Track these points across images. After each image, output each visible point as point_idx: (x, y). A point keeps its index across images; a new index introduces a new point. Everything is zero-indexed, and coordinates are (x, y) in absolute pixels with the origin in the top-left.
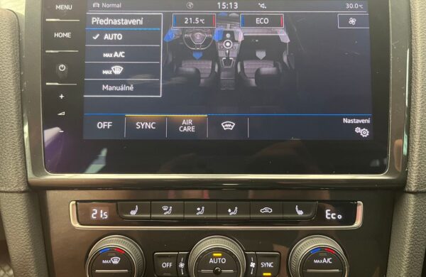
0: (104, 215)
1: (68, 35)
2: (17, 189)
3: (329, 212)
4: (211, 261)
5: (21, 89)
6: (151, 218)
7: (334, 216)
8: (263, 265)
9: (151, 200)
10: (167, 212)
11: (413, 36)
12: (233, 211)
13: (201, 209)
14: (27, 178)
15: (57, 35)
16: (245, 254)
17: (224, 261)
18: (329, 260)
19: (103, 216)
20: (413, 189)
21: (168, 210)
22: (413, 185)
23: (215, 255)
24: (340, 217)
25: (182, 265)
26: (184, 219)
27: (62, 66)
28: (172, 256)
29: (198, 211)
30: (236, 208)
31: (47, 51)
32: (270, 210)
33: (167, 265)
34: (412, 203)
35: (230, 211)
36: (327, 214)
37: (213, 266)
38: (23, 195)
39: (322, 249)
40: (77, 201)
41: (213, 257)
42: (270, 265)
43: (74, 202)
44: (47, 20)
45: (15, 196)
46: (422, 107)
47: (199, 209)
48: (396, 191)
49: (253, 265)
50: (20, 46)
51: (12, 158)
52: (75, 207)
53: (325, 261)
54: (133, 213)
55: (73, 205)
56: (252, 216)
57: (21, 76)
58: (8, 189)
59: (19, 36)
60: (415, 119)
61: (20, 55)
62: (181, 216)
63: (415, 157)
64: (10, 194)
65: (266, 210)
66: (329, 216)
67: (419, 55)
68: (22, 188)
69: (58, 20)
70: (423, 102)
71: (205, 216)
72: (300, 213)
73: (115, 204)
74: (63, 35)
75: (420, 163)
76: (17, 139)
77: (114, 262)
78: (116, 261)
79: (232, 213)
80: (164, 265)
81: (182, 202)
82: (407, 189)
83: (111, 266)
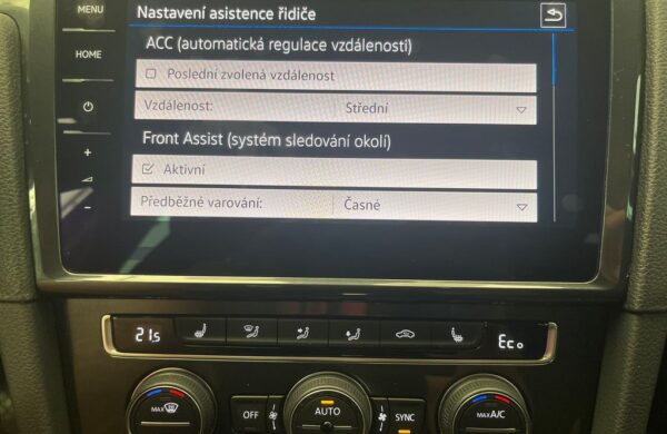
0: (155, 336)
1: (97, 54)
2: (20, 297)
3: (503, 338)
4: (318, 411)
5: (24, 140)
6: (226, 344)
7: (511, 344)
8: (399, 417)
9: (226, 316)
10: (252, 335)
11: (647, 62)
12: (353, 334)
13: (304, 330)
14: (35, 280)
15: (80, 54)
16: (371, 401)
17: (337, 412)
18: (500, 413)
19: (154, 339)
20: (637, 307)
21: (252, 332)
22: (636, 300)
23: (323, 402)
24: (520, 346)
25: (273, 416)
26: (277, 345)
27: (88, 103)
28: (258, 400)
29: (300, 334)
30: (359, 330)
31: (64, 80)
32: (411, 334)
33: (250, 415)
34: (634, 328)
35: (348, 334)
36: (501, 341)
37: (320, 419)
38: (29, 305)
39: (491, 397)
40: (112, 315)
41: (321, 406)
42: (409, 418)
43: (108, 317)
44: (65, 30)
45: (17, 308)
46: (657, 177)
47: (300, 331)
48: (611, 308)
49: (382, 417)
50: (22, 72)
51: (10, 250)
52: (110, 324)
53: (493, 414)
54: (199, 335)
55: (106, 321)
56: (383, 343)
57: (23, 119)
58: (6, 297)
59: (21, 57)
60: (644, 196)
61: (22, 86)
62: (272, 341)
63: (642, 255)
64: (10, 306)
65: (406, 333)
66: (503, 344)
67: (656, 93)
68: (27, 296)
69: (82, 30)
70: (659, 170)
71: (311, 342)
72: (458, 339)
73: (171, 320)
74: (90, 54)
75: (649, 267)
76: (18, 220)
77: (169, 411)
78: (171, 408)
79: (352, 337)
80: (246, 415)
81: (275, 320)
82: (626, 306)
83: (165, 416)
